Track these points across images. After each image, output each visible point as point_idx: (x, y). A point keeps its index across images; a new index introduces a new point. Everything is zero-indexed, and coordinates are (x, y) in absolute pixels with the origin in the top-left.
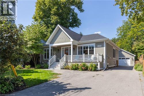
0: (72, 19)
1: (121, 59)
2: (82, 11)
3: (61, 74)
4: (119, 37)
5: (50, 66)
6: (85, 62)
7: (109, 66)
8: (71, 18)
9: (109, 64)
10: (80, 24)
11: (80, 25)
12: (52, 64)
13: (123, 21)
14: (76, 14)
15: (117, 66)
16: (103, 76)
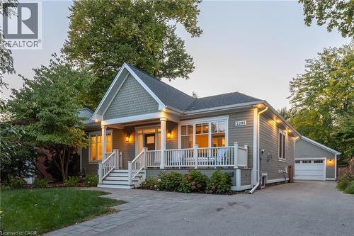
0: (168, 55)
1: (301, 162)
2: (196, 32)
3: (124, 202)
4: (297, 106)
5: (104, 179)
6: (199, 169)
7: (268, 181)
8: (166, 53)
9: (266, 174)
10: (190, 68)
11: (191, 71)
12: (108, 176)
13: (307, 61)
14: (180, 41)
15: (289, 182)
16: (248, 207)
